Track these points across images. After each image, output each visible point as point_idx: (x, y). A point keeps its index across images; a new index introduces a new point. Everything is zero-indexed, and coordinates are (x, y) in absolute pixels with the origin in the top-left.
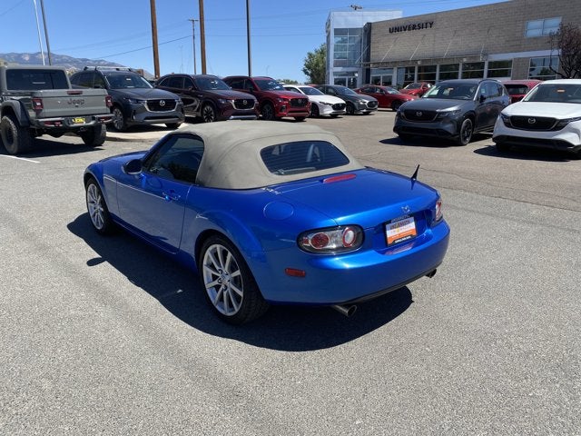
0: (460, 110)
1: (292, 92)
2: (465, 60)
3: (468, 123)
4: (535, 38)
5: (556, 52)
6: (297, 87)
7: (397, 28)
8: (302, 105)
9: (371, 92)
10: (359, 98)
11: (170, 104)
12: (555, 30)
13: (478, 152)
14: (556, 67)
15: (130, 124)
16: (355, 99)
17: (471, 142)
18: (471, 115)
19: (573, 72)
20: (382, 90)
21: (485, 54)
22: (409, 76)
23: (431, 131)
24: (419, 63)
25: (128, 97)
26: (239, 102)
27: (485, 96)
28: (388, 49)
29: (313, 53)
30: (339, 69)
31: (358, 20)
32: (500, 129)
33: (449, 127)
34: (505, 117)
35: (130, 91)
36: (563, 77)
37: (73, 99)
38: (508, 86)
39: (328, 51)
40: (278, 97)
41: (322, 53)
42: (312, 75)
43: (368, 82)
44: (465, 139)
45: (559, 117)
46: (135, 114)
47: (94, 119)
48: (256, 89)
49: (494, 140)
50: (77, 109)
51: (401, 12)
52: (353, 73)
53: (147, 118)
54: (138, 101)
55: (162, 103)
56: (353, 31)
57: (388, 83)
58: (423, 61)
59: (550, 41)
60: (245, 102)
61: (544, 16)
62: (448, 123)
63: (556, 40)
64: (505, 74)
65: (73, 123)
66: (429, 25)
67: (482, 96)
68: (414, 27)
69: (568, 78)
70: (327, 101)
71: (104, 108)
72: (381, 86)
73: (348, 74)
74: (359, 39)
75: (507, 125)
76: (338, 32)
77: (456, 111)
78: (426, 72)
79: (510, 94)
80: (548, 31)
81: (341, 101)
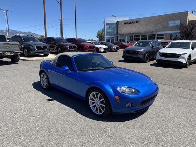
0: (145, 51)
1: (90, 44)
2: (149, 34)
3: (148, 55)
4: (172, 27)
5: (179, 31)
6: (92, 42)
7: (127, 23)
8: (93, 48)
9: (117, 44)
10: (113, 46)
11: (45, 47)
12: (178, 24)
13: (151, 65)
14: (179, 36)
15: (30, 54)
16: (112, 46)
17: (149, 61)
18: (148, 52)
19: (184, 38)
20: (121, 43)
21: (156, 32)
22: (132, 39)
23: (135, 58)
24: (134, 34)
25: (29, 45)
26: (70, 47)
27: (153, 46)
28: (124, 30)
29: (100, 31)
30: (108, 36)
31: (114, 20)
32: (158, 57)
33: (141, 56)
34: (160, 53)
35: (31, 43)
36: (181, 40)
37: (6, 46)
38: (162, 42)
39: (104, 30)
40: (84, 45)
41: (103, 31)
42: (99, 38)
43: (117, 40)
44: (147, 60)
45: (178, 53)
46: (32, 51)
47: (14, 53)
48: (77, 43)
49: (156, 61)
50: (7, 49)
51: (128, 18)
52: (113, 38)
53: (36, 53)
54: (33, 46)
55: (42, 47)
56: (112, 24)
57: (124, 41)
58: (136, 34)
59: (176, 28)
60: (72, 47)
61: (175, 20)
62: (141, 55)
63: (178, 27)
64: (162, 38)
65: (5, 54)
66: (137, 22)
67: (152, 46)
68: (132, 23)
69: (183, 40)
70: (102, 47)
71: (18, 49)
72: (122, 42)
73: (111, 38)
74: (115, 26)
75: (161, 56)
76: (108, 24)
77: (143, 51)
78: (137, 37)
79: (162, 45)
80: (175, 25)
81: (107, 47)
